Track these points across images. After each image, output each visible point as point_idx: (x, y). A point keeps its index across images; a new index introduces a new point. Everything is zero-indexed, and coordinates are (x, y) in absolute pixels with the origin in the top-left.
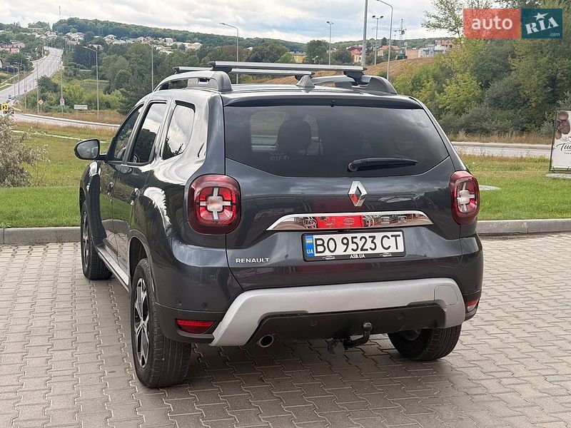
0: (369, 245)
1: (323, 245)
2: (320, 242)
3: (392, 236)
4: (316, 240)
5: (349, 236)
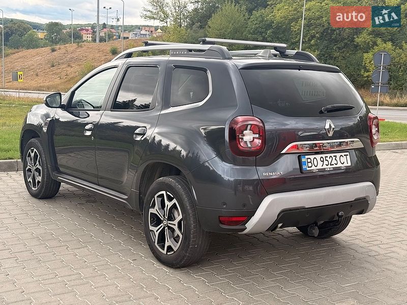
0: (334, 162)
1: (311, 162)
2: (309, 160)
3: (345, 155)
4: (307, 159)
5: (324, 156)
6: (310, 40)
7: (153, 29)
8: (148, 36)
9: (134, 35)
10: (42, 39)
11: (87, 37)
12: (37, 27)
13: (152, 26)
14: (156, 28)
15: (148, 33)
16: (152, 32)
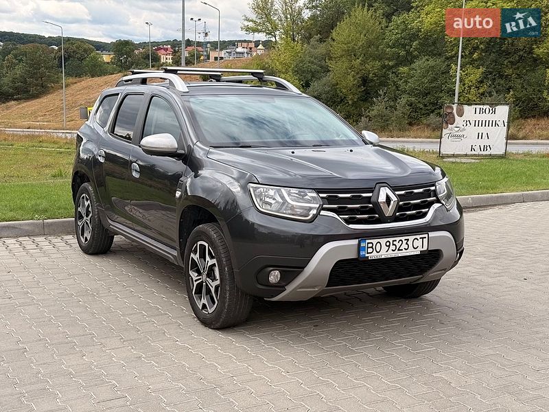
6: (471, 53)
7: (252, 45)
8: (246, 55)
9: (227, 54)
10: (108, 63)
11: (166, 58)
12: (100, 47)
13: (251, 42)
14: (257, 43)
15: (245, 50)
16: (251, 48)
